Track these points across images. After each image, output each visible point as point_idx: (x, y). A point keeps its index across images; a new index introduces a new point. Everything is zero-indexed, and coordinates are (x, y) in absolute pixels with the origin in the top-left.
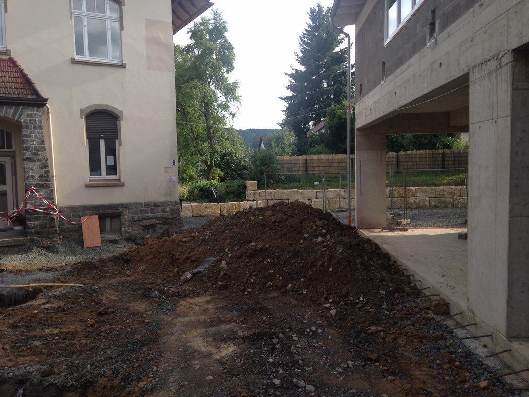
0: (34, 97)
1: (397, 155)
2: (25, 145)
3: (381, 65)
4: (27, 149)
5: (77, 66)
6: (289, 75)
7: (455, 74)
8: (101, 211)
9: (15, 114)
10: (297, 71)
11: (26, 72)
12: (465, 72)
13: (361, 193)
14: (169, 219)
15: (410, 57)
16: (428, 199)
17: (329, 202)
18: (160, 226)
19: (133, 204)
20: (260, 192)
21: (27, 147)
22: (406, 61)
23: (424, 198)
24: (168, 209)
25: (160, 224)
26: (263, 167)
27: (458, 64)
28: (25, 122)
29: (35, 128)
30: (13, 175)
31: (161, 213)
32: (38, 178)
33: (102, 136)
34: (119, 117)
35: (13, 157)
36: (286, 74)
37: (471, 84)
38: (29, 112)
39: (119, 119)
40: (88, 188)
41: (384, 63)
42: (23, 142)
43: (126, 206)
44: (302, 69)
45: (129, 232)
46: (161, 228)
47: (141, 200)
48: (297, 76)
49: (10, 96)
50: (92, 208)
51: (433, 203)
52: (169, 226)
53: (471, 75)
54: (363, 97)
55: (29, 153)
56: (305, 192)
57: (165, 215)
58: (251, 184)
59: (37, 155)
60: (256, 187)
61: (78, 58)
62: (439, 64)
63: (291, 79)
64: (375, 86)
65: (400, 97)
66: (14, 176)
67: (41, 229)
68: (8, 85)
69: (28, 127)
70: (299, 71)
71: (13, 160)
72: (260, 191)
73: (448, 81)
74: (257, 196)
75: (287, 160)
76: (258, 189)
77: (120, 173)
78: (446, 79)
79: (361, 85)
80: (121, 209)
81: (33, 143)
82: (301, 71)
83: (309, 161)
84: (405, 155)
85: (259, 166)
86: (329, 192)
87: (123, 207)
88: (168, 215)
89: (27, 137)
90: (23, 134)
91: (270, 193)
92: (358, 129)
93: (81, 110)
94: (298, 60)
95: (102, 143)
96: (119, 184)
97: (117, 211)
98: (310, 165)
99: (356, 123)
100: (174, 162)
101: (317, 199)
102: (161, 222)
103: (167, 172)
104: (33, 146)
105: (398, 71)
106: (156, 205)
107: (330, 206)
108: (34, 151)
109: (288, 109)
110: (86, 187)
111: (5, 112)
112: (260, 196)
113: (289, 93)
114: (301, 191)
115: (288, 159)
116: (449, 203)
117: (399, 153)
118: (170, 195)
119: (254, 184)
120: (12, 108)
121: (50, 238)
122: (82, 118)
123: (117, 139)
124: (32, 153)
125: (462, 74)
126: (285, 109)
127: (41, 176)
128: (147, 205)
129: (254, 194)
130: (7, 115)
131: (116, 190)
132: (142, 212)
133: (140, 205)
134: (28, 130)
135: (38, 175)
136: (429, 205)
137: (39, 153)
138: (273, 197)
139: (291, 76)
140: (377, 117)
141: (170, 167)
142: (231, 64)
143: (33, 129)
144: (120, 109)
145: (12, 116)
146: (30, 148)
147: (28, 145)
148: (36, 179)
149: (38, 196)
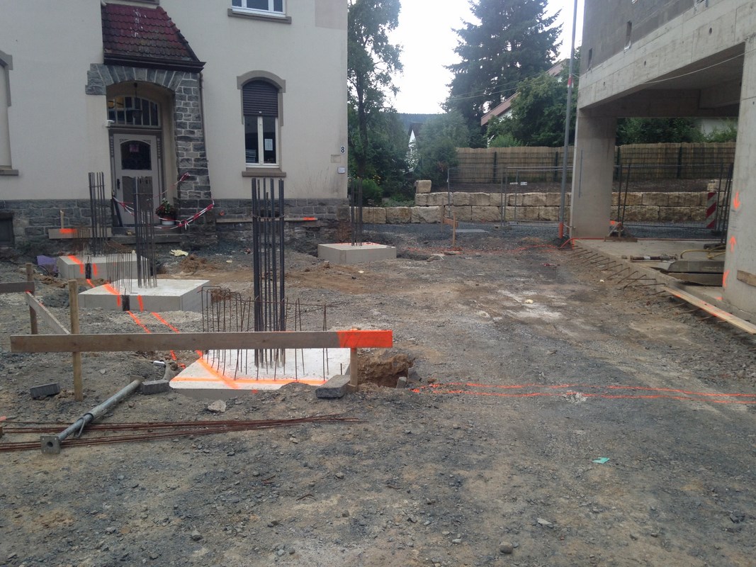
0: (188, 59)
1: (619, 149)
2: (178, 121)
3: (625, 26)
4: (182, 125)
5: (235, 21)
6: (458, 32)
7: (728, 42)
9: (167, 80)
10: (470, 25)
11: (178, 27)
12: (741, 41)
13: (580, 193)
14: (336, 221)
15: (670, 18)
16: (657, 208)
17: (525, 210)
18: (325, 230)
19: (295, 200)
20: (435, 195)
21: (181, 123)
22: (663, 22)
23: (651, 207)
24: (335, 208)
25: (325, 227)
26: (439, 163)
27: (733, 32)
28: (180, 91)
29: (190, 99)
30: (158, 157)
31: (327, 214)
32: (193, 162)
33: (260, 112)
34: (281, 88)
35: (159, 135)
36: (453, 30)
37: (746, 55)
38: (183, 79)
39: (280, 91)
40: (245, 179)
41: (630, 24)
42: (176, 117)
43: (287, 203)
44: (478, 22)
45: (290, 236)
46: (326, 232)
47: (305, 196)
48: (470, 33)
49: (162, 57)
51: (663, 214)
52: (336, 230)
53: (747, 45)
54: (593, 67)
55: (183, 130)
56: (494, 197)
57: (331, 216)
58: (423, 185)
59: (193, 133)
60: (429, 189)
61: (237, 9)
62: (708, 30)
63: (460, 38)
64: (614, 52)
65: (652, 67)
66: (159, 160)
67: (197, 225)
68: (159, 43)
69: (182, 98)
70: (473, 25)
71: (159, 140)
72: (434, 193)
73: (718, 51)
74: (431, 199)
75: (469, 154)
76: (431, 192)
77: (280, 161)
78: (717, 49)
79: (591, 51)
81: (187, 118)
82: (476, 26)
83: (498, 156)
84: (629, 149)
85: (434, 160)
86: (526, 197)
88: (335, 216)
89: (181, 111)
90: (177, 106)
91: (448, 197)
92: (582, 110)
93: (238, 78)
94: (471, 9)
95: (260, 121)
96: (280, 175)
98: (499, 161)
99: (579, 101)
100: (343, 149)
101: (509, 205)
102: (326, 224)
103: (335, 162)
105: (651, 35)
106: (323, 203)
107: (525, 216)
108: (188, 129)
109: (454, 83)
110: (243, 176)
111: (157, 78)
112: (435, 200)
113: (458, 59)
114: (488, 194)
116: (685, 215)
117: (621, 147)
118: (337, 191)
119: (427, 184)
120: (164, 73)
121: (207, 236)
122: (238, 89)
123: (277, 116)
124: (187, 131)
125: (736, 43)
126: (450, 83)
127: (197, 160)
128: (311, 202)
129: (427, 197)
130: (159, 82)
132: (305, 211)
133: (304, 201)
134: (182, 102)
135: (193, 159)
136: (657, 216)
137: (196, 131)
138: (451, 202)
139: (462, 33)
140: (615, 92)
141: (338, 156)
142: (396, 17)
143: (187, 101)
144: (283, 78)
145: (164, 84)
146: (185, 124)
147: (183, 121)
148: (191, 164)
149: (193, 185)
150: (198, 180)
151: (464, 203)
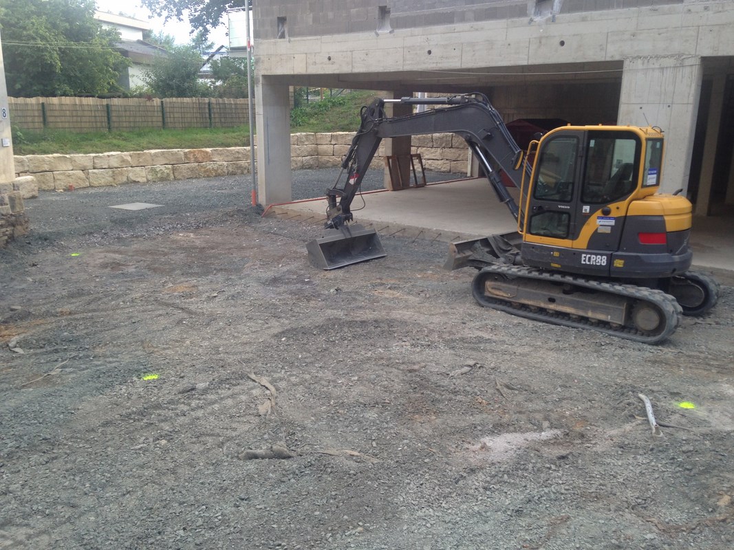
13: (269, 160)
14: (11, 215)
15: (479, 19)
16: (225, 163)
17: (113, 172)
24: (6, 197)
41: (383, 8)
54: (293, 36)
56: (76, 159)
57: (5, 209)
64: (350, 31)
78: (576, 59)
79: (282, 19)
83: (47, 108)
88: (8, 210)
98: (48, 113)
99: (259, 67)
100: (4, 112)
101: (94, 168)
107: (114, 179)
114: (68, 156)
140: (360, 70)
141: (1, 122)
151: (44, 169)
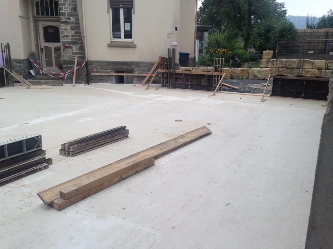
2: (61, 12)
8: (118, 66)
19: (142, 63)
20: (273, 61)
21: (63, 13)
33: (121, 5)
42: (60, 9)
43: (137, 64)
47: (148, 60)
50: (112, 63)
55: (64, 17)
56: (315, 63)
59: (70, 19)
76: (272, 58)
77: (134, 37)
80: (133, 66)
81: (66, 10)
87: (134, 65)
89: (62, 5)
90: (60, 2)
91: (282, 62)
95: (122, 11)
96: (132, 46)
97: (130, 67)
98: (330, 37)
101: (327, 69)
103: (170, 38)
104: (67, 12)
108: (67, 17)
110: (108, 47)
112: (272, 64)
114: (312, 61)
115: (309, 31)
123: (133, 8)
124: (66, 18)
127: (72, 36)
128: (153, 64)
129: (268, 62)
131: (130, 51)
133: (148, 63)
135: (70, 35)
138: (284, 66)
141: (173, 33)
146: (65, 13)
147: (63, 11)
148: (69, 38)
149: (71, 51)
150: (74, 48)
151: (293, 67)
